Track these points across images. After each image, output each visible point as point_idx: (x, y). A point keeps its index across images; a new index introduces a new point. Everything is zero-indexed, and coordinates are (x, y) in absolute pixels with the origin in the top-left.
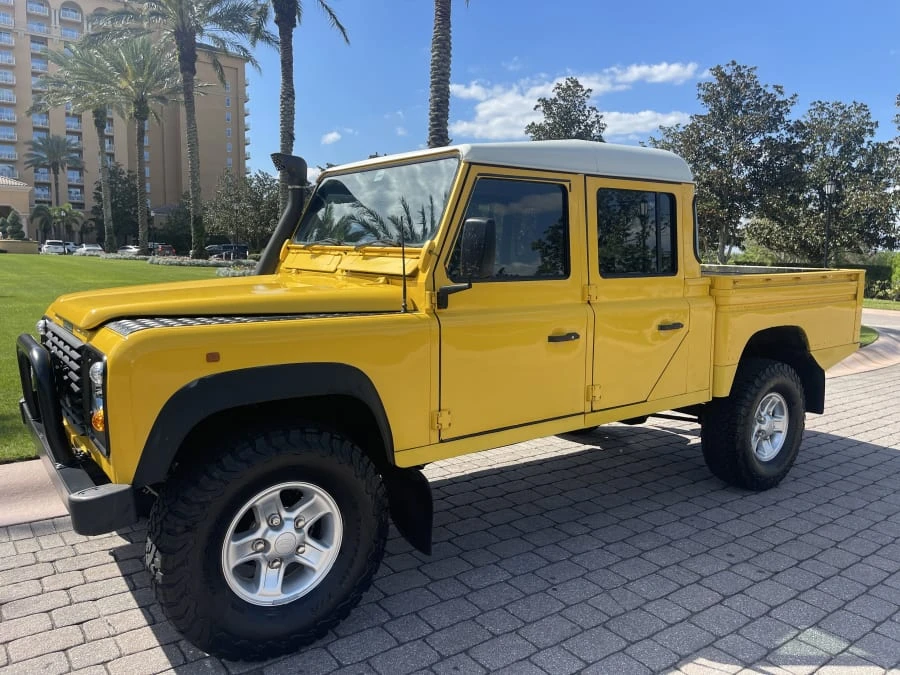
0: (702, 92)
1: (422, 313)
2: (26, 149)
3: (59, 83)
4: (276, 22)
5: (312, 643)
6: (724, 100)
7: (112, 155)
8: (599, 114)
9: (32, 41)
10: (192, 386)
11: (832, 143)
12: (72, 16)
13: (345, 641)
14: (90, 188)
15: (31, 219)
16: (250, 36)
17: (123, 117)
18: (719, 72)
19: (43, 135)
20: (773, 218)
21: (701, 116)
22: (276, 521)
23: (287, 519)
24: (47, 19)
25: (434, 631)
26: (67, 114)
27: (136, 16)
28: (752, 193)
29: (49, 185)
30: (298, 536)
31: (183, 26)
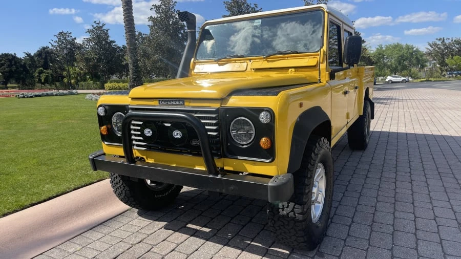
1: (324, 83)
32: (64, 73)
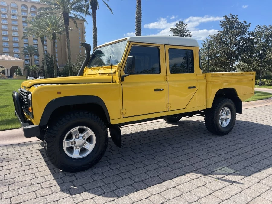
0: (221, 24)
1: (117, 83)
2: (22, 49)
3: (31, 29)
4: (91, 9)
5: (88, 169)
6: (228, 26)
7: (47, 51)
8: (190, 32)
9: (23, 18)
10: (54, 100)
11: (263, 38)
12: (34, 10)
13: (97, 169)
14: (41, 60)
15: (24, 70)
16: (84, 13)
17: (49, 39)
18: (226, 17)
19: (27, 45)
20: (244, 62)
21: (221, 31)
22: (77, 137)
23: (81, 136)
24: (27, 11)
25: (121, 167)
26: (33, 39)
27: (51, 9)
28: (237, 54)
29: (29, 60)
30: (84, 141)
31: (65, 11)
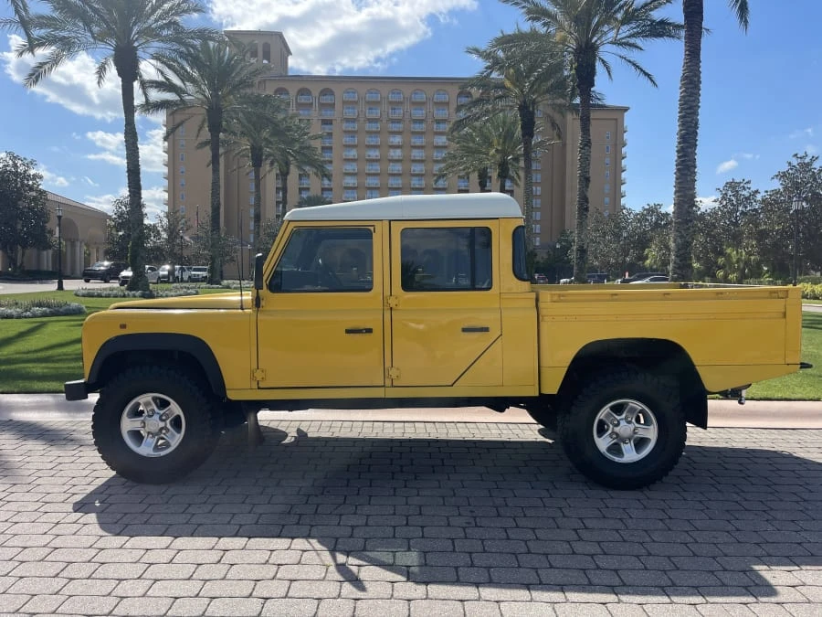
1: (250, 310)
10: (113, 339)
22: (151, 413)
23: (158, 413)
30: (160, 424)
32: (720, 260)
